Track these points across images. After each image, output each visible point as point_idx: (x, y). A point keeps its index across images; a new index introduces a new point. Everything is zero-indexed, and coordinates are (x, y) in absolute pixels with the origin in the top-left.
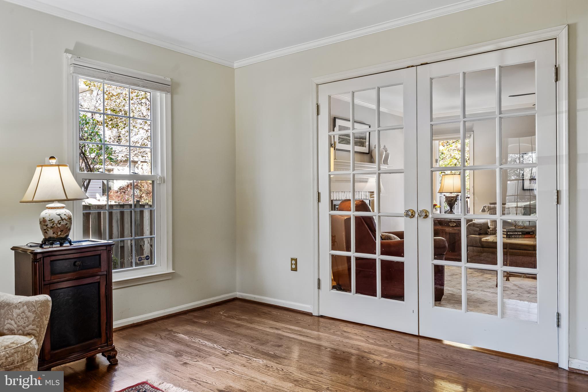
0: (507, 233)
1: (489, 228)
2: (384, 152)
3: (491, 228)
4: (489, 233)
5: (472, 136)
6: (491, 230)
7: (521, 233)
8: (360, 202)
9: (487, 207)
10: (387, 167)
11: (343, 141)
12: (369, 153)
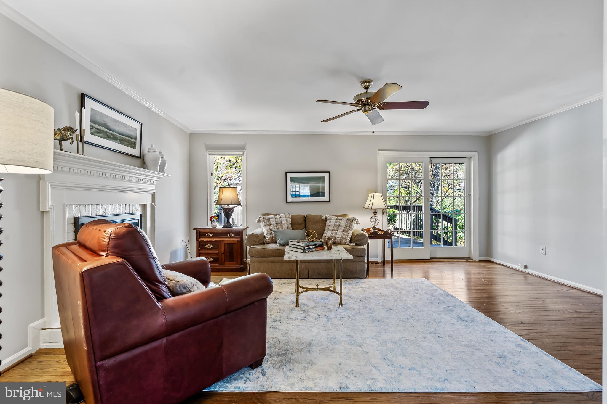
0: (304, 248)
1: (265, 237)
2: (161, 158)
3: (267, 237)
4: (266, 242)
5: (245, 153)
6: (267, 240)
7: (315, 246)
8: (125, 227)
9: (262, 218)
10: (164, 176)
11: (99, 133)
12: (140, 157)
